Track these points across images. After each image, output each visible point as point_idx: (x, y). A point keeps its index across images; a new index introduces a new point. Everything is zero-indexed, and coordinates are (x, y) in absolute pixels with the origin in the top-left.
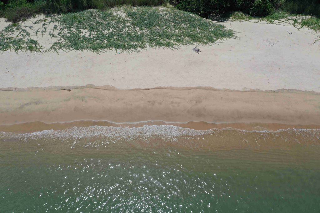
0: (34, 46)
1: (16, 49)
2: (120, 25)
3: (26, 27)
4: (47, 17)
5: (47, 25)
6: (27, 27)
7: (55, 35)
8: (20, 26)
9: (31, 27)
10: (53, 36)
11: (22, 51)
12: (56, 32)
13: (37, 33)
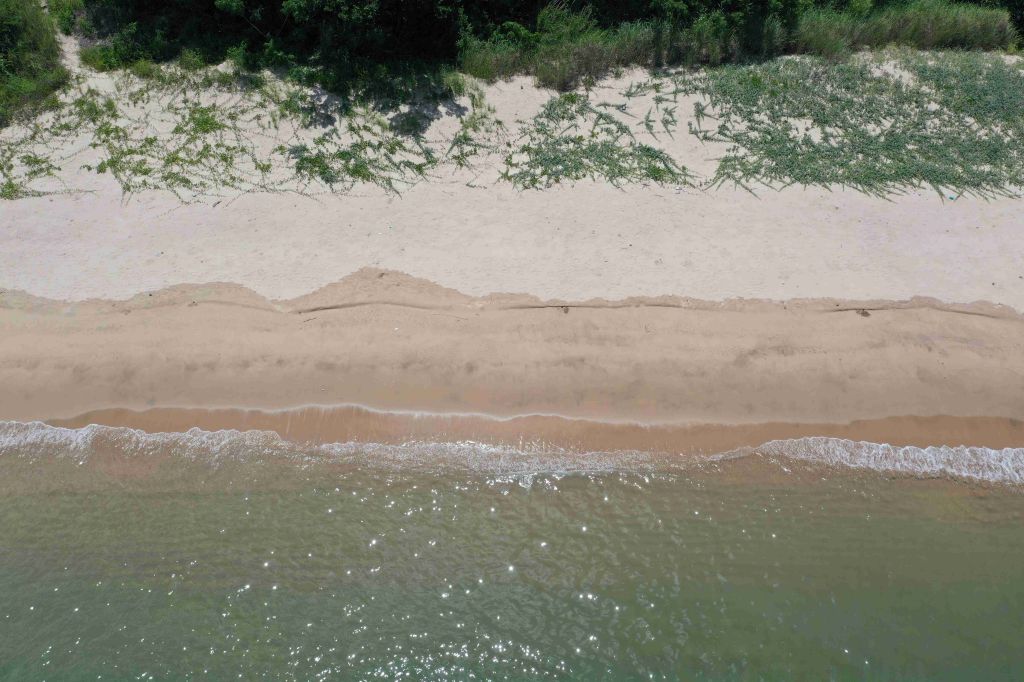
0: (661, 166)
1: (612, 176)
2: (910, 108)
3: (605, 105)
4: (655, 75)
5: (667, 100)
6: (609, 105)
7: (709, 134)
8: (585, 101)
9: (621, 108)
10: (706, 138)
11: (630, 181)
12: (711, 125)
13: (649, 127)
